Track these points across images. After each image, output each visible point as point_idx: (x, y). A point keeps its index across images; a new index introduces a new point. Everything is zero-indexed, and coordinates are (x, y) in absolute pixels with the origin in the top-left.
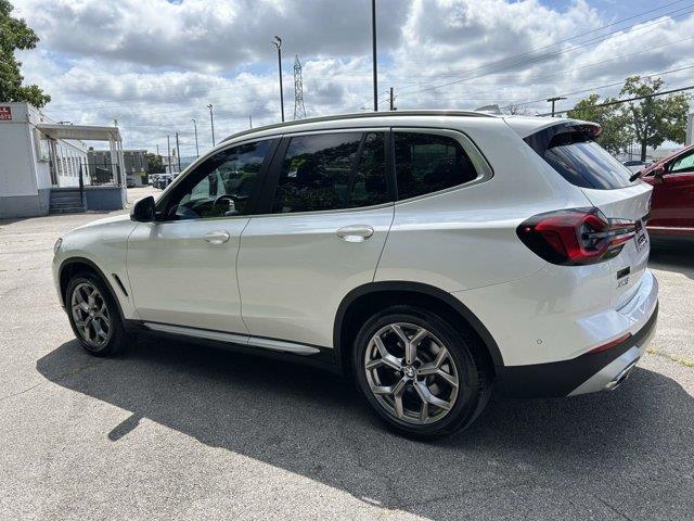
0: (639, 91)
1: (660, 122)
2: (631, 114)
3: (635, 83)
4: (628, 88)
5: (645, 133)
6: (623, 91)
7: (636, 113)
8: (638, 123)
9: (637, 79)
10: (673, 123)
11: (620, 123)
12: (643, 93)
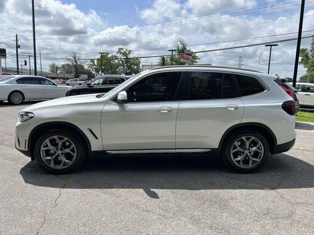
0: (123, 54)
1: (131, 66)
2: (121, 62)
3: (122, 50)
4: (119, 51)
5: (126, 70)
6: (118, 53)
7: (122, 62)
8: (124, 66)
9: (122, 49)
10: (135, 67)
11: (118, 65)
12: (124, 54)
